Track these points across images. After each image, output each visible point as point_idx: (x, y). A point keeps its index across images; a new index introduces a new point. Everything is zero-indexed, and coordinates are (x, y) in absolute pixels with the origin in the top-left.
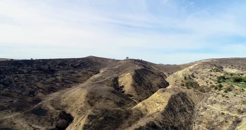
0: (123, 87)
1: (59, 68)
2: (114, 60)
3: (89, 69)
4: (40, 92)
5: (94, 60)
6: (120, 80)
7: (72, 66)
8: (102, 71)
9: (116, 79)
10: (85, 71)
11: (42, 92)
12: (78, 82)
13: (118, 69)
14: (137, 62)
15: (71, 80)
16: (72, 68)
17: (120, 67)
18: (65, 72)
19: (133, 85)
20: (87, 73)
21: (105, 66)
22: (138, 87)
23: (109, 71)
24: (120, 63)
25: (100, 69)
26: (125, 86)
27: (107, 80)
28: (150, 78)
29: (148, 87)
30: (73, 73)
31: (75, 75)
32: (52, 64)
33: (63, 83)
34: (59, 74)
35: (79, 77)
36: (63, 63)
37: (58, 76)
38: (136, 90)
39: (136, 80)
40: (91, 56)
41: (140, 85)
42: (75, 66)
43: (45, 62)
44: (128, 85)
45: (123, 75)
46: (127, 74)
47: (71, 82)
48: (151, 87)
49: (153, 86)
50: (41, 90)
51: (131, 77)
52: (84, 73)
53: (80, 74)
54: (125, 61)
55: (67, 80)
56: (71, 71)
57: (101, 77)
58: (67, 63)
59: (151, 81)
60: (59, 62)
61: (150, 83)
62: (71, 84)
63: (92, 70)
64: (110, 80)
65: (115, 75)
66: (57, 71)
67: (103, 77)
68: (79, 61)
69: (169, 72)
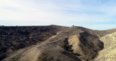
0: (72, 46)
1: (33, 31)
2: (65, 27)
3: (50, 32)
4: (11, 48)
5: (54, 27)
6: (69, 41)
7: (40, 30)
8: (58, 33)
9: (66, 40)
10: (47, 33)
11: (12, 49)
12: (42, 41)
13: (68, 32)
14: (79, 28)
15: (37, 39)
16: (40, 31)
17: (69, 31)
18: (35, 34)
19: (80, 46)
20: (48, 35)
21: (60, 30)
22: (84, 47)
23: (62, 33)
24: (69, 29)
25: (57, 32)
26: (74, 45)
27: (60, 41)
28: (90, 39)
29: (91, 46)
30: (40, 34)
31: (41, 36)
32: (29, 29)
33: (32, 41)
34: (31, 35)
35: (43, 37)
36: (35, 28)
37: (30, 36)
38: (82, 50)
39: (82, 41)
40: (53, 25)
41: (85, 45)
42: (42, 30)
43: (24, 27)
44: (76, 45)
45: (71, 37)
46: (75, 36)
47: (37, 40)
48: (93, 46)
49: (94, 46)
50: (12, 47)
51: (78, 38)
52: (47, 35)
53: (44, 35)
54: (72, 28)
55: (35, 39)
56: (39, 33)
57: (56, 38)
58: (38, 28)
59: (92, 41)
60: (33, 28)
61: (92, 43)
62: (37, 41)
63: (52, 32)
64: (62, 40)
65: (66, 37)
66: (31, 33)
67: (58, 38)
68: (45, 27)
69: (101, 35)
